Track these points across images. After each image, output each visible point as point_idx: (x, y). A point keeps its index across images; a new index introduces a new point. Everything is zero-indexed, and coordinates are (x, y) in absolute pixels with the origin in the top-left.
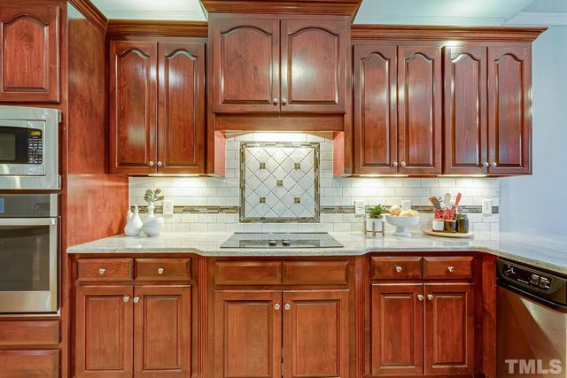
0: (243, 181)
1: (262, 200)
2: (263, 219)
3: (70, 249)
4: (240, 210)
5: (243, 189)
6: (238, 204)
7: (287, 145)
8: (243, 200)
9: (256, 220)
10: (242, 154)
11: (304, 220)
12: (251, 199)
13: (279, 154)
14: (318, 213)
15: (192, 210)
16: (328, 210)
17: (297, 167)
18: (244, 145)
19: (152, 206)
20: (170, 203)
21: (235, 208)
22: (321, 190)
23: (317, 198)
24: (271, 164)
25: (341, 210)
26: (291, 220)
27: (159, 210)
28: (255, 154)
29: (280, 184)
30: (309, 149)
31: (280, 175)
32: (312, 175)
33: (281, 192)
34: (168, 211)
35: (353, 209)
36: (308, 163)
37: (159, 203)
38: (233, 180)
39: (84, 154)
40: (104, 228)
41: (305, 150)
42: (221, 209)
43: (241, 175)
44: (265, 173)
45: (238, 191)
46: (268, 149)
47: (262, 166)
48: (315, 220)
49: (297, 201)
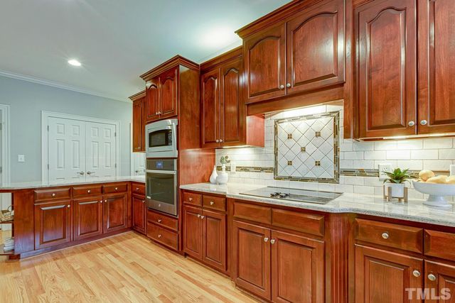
0: (276, 149)
1: (290, 163)
2: (291, 178)
3: (181, 187)
4: (274, 170)
5: (276, 154)
6: (273, 166)
7: (309, 117)
8: (276, 163)
9: (285, 178)
10: (276, 129)
11: (324, 180)
12: (282, 162)
13: (302, 125)
14: (337, 175)
15: (245, 169)
16: (349, 172)
17: (318, 135)
18: (277, 121)
19: (224, 167)
20: (234, 164)
21: (271, 168)
22: (341, 155)
23: (337, 161)
24: (296, 134)
25: (362, 173)
26: (313, 180)
27: (228, 169)
28: (284, 128)
29: (303, 150)
30: (329, 118)
31: (303, 143)
32: (331, 141)
33: (304, 156)
34: (234, 169)
35: (376, 173)
36: (328, 130)
37: (228, 165)
38: (269, 148)
39: (188, 139)
40: (199, 178)
41: (325, 120)
42: (262, 169)
43: (275, 144)
44: (292, 142)
45: (273, 156)
46: (294, 123)
47: (290, 137)
48: (335, 181)
49: (318, 164)
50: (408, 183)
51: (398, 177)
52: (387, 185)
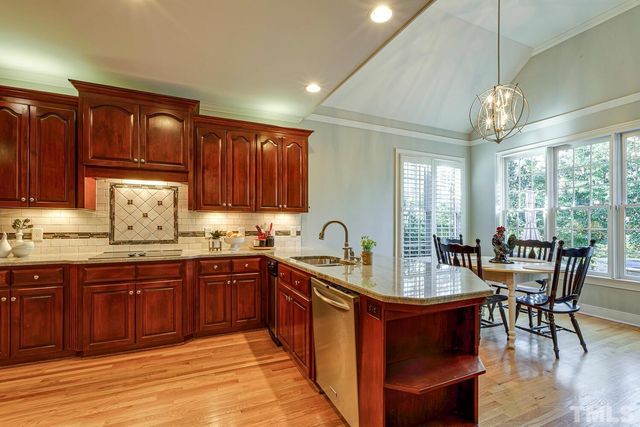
0: (112, 213)
1: (130, 228)
2: (131, 242)
4: (110, 235)
5: (112, 219)
6: (108, 231)
7: (151, 187)
8: (113, 228)
9: (124, 243)
10: (112, 192)
11: (165, 242)
12: (120, 227)
13: (144, 193)
14: (176, 237)
15: (63, 236)
16: (185, 234)
17: (160, 203)
18: (113, 186)
19: (20, 233)
20: (39, 229)
21: (105, 234)
22: (179, 221)
23: (176, 226)
24: (137, 201)
25: (194, 234)
26: (155, 242)
27: (27, 236)
28: (123, 193)
29: (145, 216)
30: (170, 191)
31: (145, 209)
32: (172, 209)
33: (146, 222)
34: (37, 237)
35: (203, 234)
36: (169, 201)
37: (27, 231)
38: (103, 212)
41: (165, 192)
42: (91, 235)
43: (111, 209)
44: (132, 207)
45: (109, 220)
46: (135, 189)
47: (130, 202)
48: (174, 241)
49: (160, 228)
50: (222, 238)
51: (216, 235)
52: (211, 240)
